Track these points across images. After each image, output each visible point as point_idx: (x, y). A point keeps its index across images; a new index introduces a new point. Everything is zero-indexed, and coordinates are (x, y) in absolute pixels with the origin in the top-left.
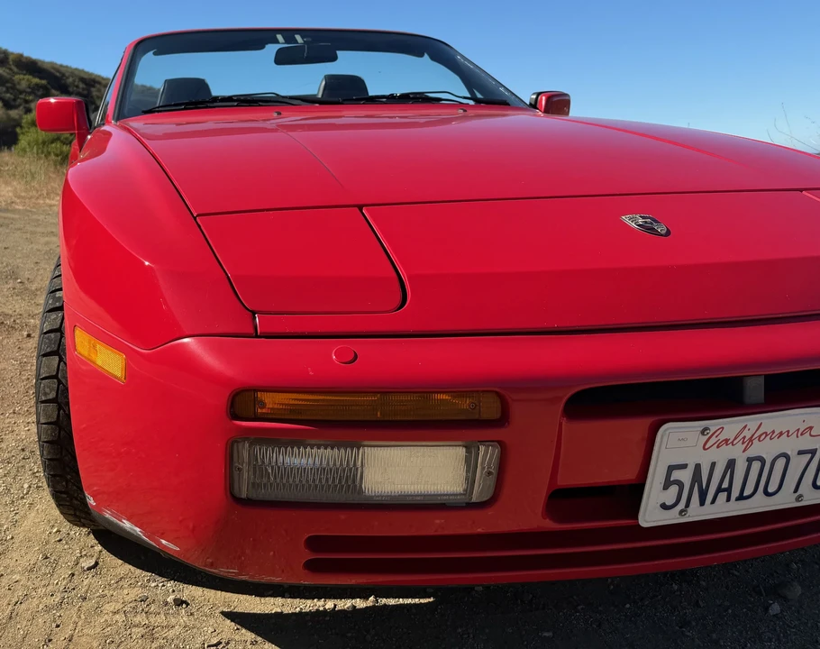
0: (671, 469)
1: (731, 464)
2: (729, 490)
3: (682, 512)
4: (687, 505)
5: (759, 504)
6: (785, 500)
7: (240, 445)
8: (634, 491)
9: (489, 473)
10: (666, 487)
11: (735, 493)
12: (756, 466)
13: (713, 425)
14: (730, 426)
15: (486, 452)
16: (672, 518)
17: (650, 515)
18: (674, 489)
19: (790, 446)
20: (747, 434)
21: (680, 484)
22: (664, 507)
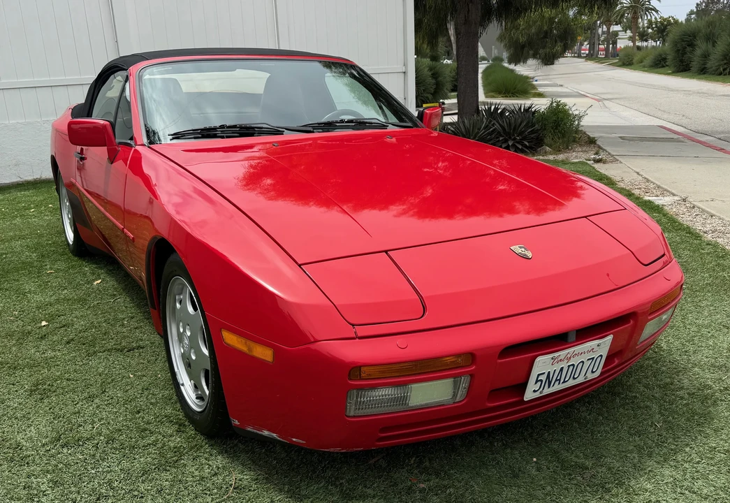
0: (539, 375)
1: (562, 369)
2: (560, 380)
3: (541, 393)
4: (543, 389)
5: (571, 383)
6: (581, 380)
7: (352, 392)
8: (523, 387)
9: (465, 388)
10: (536, 383)
11: (562, 381)
12: (571, 368)
13: (556, 355)
14: (563, 353)
15: (464, 379)
16: (537, 395)
17: (529, 395)
18: (539, 383)
19: (584, 358)
20: (569, 356)
21: (541, 381)
22: (535, 391)
